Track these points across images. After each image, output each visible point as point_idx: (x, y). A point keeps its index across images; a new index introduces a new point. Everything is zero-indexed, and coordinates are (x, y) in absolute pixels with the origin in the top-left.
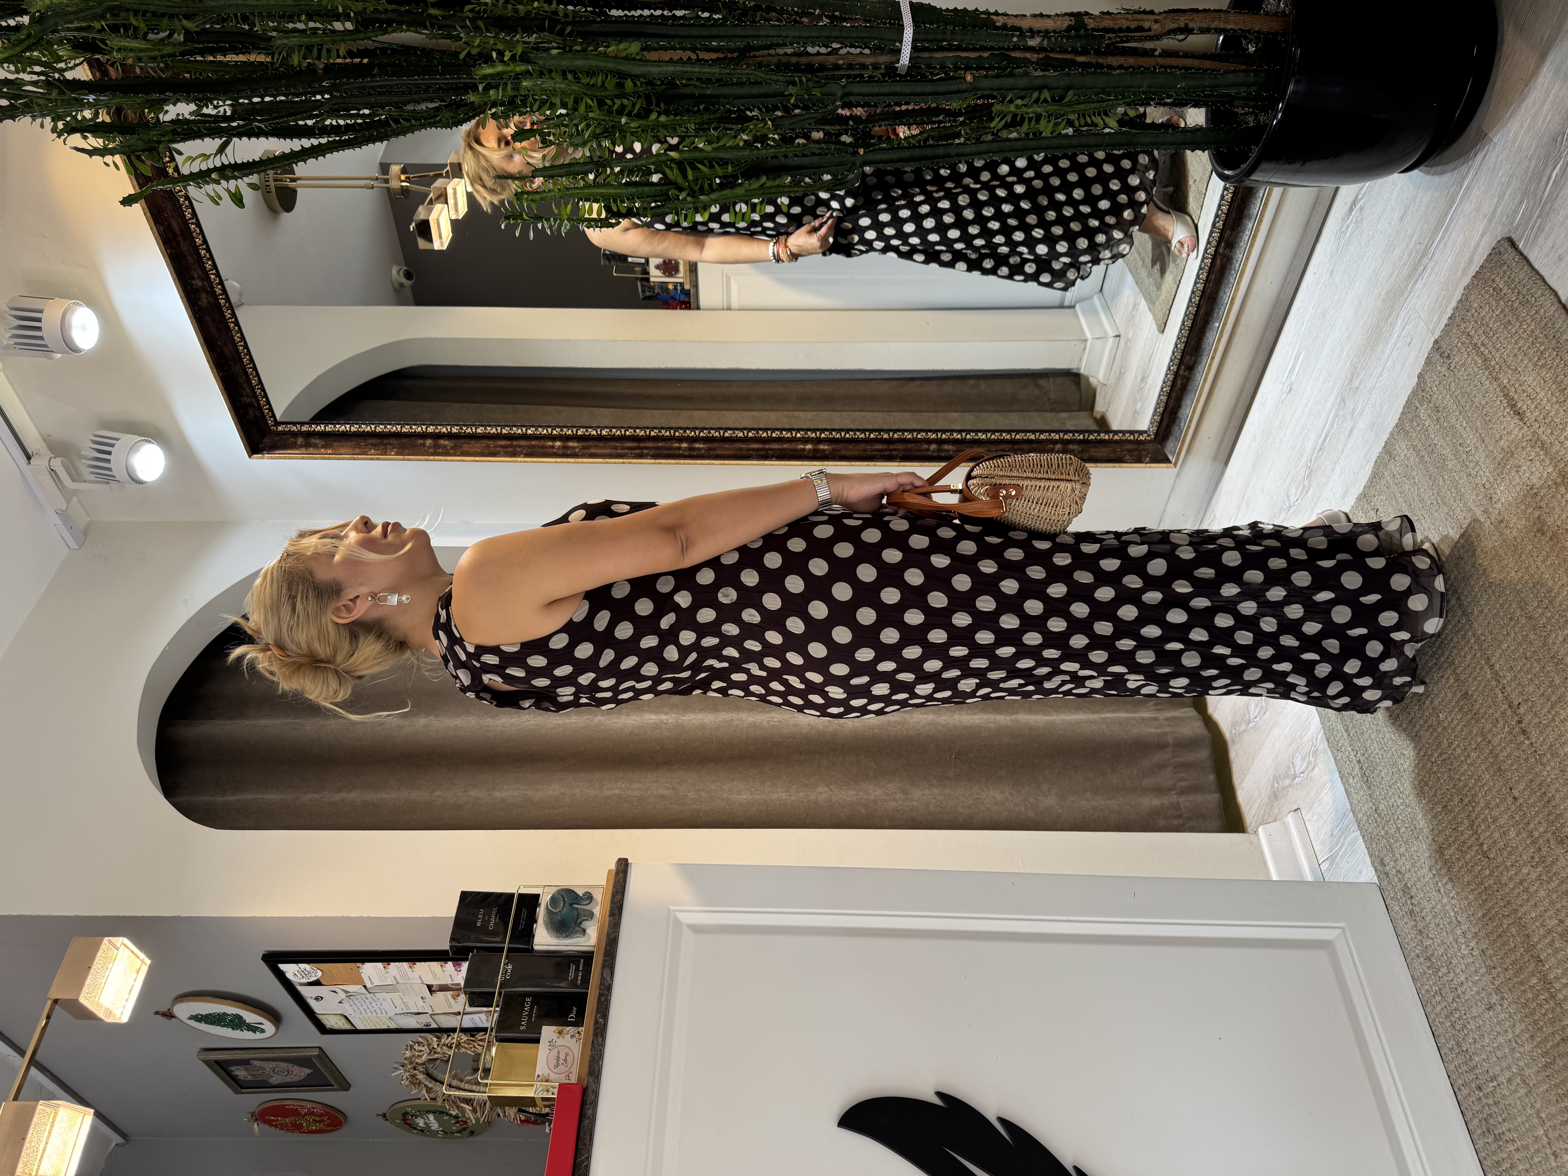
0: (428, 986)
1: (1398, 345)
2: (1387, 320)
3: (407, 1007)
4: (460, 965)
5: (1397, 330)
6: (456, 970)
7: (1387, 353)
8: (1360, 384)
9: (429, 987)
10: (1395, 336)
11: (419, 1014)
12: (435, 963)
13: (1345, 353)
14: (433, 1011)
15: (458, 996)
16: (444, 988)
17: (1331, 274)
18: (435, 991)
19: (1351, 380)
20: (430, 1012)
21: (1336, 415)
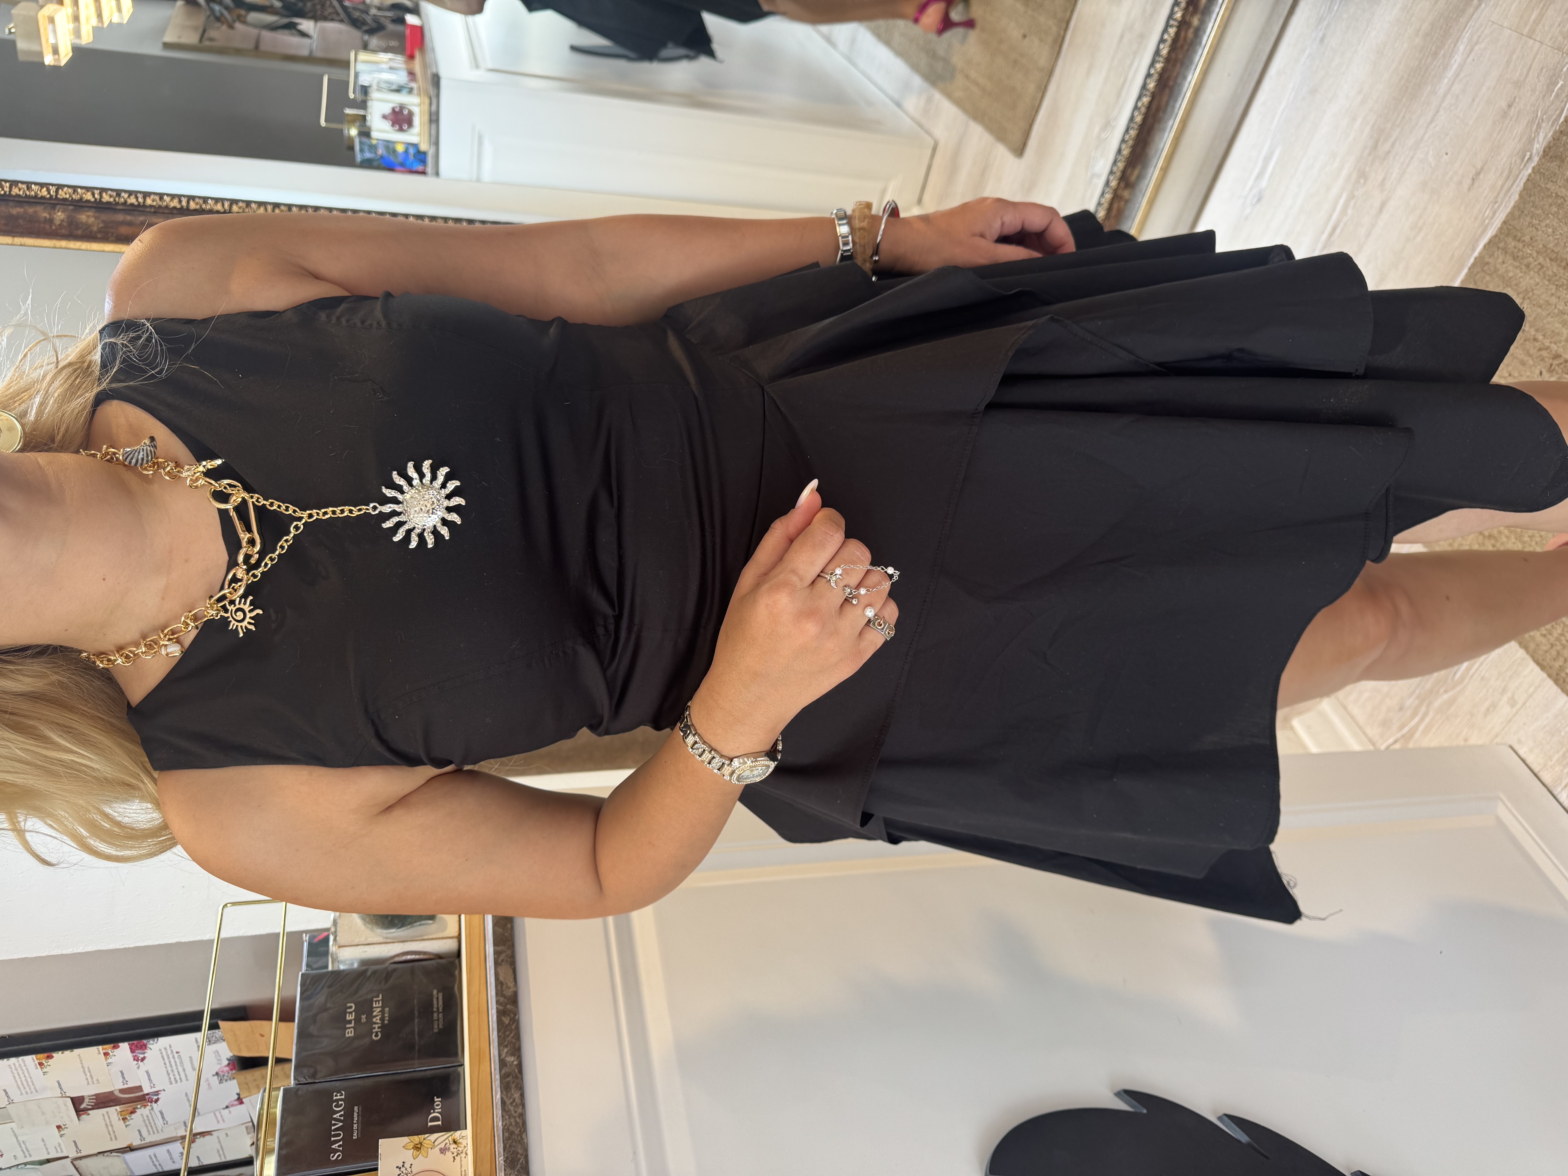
0: (73, 1099)
1: (1462, 75)
2: (1436, 54)
3: (26, 1151)
4: (144, 1047)
5: (1458, 58)
6: (136, 1059)
7: (1441, 92)
8: (1393, 145)
9: (77, 1102)
10: (1455, 67)
11: (48, 1161)
12: (93, 1050)
13: (1359, 121)
14: (78, 1150)
15: (133, 1112)
16: (104, 1101)
17: (1322, 40)
18: (85, 1110)
19: (1375, 147)
20: (73, 1154)
21: (1351, 196)
